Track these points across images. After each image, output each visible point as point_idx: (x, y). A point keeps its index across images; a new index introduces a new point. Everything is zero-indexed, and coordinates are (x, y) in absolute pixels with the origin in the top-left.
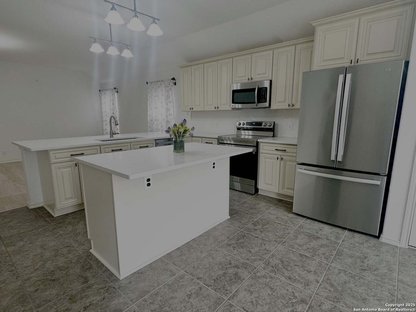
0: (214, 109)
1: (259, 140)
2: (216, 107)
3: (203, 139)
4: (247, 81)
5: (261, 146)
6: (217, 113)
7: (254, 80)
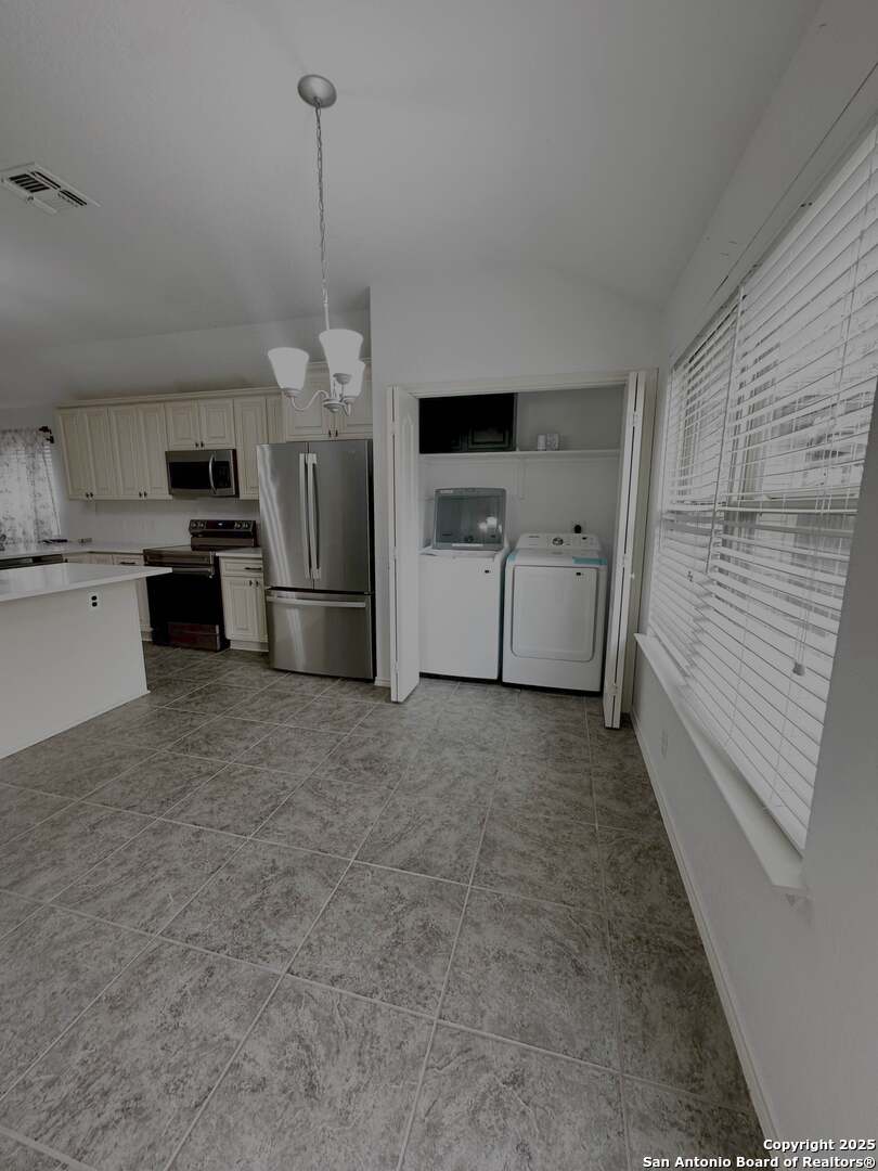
0: (138, 498)
1: (217, 554)
2: (142, 492)
3: (115, 556)
4: (194, 448)
5: (223, 563)
6: (143, 504)
7: (206, 447)
